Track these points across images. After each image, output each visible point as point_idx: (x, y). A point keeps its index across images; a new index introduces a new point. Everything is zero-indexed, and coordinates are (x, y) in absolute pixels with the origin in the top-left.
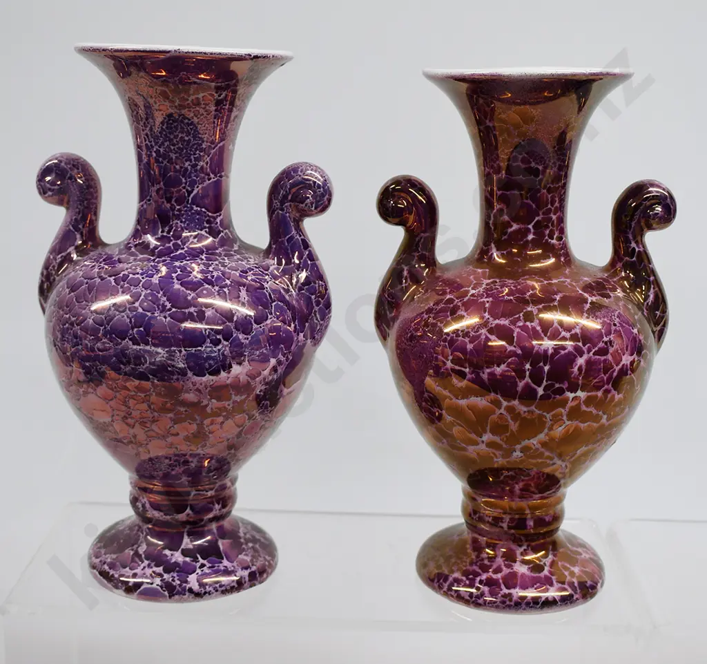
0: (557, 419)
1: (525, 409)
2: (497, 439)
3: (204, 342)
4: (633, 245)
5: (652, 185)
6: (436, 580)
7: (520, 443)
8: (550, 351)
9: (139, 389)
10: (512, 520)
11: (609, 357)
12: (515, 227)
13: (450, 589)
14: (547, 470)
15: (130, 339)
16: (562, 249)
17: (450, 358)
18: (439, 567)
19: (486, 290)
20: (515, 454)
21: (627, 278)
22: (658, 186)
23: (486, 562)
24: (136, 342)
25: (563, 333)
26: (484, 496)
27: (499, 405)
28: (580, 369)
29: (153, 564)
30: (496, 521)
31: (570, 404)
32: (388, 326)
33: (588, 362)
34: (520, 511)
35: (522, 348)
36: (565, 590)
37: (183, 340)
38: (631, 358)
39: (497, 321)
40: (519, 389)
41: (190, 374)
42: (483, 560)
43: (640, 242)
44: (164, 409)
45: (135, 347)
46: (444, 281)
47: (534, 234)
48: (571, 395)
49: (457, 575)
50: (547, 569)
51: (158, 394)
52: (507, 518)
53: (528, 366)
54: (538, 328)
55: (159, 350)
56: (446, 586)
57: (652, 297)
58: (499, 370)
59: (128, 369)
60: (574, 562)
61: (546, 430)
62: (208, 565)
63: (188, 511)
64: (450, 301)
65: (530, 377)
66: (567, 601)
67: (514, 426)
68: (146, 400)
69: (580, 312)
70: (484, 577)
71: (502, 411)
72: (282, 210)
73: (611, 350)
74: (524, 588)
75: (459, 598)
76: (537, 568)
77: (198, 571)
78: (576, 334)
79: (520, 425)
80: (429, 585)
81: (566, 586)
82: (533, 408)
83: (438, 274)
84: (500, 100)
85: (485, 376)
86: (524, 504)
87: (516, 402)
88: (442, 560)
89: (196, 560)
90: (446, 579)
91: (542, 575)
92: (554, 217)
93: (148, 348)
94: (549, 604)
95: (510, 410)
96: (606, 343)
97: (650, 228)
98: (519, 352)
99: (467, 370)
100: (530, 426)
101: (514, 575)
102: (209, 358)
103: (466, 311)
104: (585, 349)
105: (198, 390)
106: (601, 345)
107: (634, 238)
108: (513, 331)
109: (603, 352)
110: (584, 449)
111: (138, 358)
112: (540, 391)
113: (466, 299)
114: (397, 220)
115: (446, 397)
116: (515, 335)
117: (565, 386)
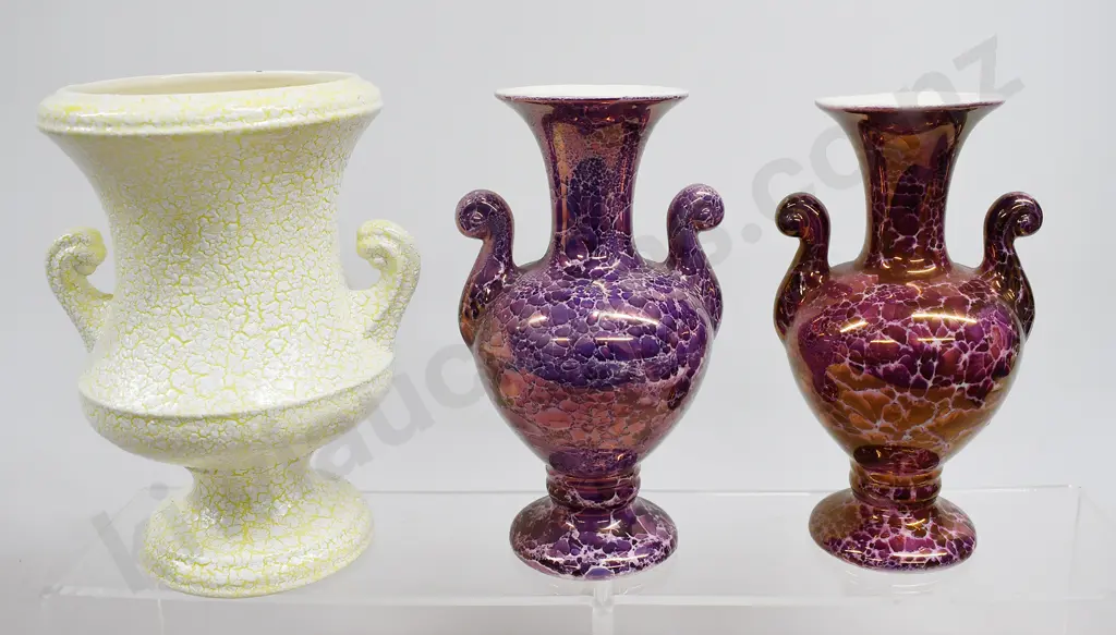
0: (944, 407)
1: (917, 399)
2: (890, 425)
3: (658, 352)
4: (1005, 250)
5: (1021, 197)
6: (832, 544)
7: (909, 428)
8: (939, 349)
9: (603, 398)
10: (897, 491)
11: (989, 352)
12: (901, 237)
13: (843, 552)
14: (932, 450)
15: (596, 357)
16: (941, 255)
17: (849, 355)
18: (832, 532)
19: (878, 294)
20: (905, 437)
21: (999, 279)
22: (1027, 198)
23: (874, 527)
24: (601, 358)
25: (950, 333)
26: (873, 470)
27: (891, 395)
28: (965, 363)
29: (592, 547)
30: (884, 492)
31: (956, 394)
32: (788, 324)
33: (972, 357)
34: (905, 484)
35: (914, 347)
36: (944, 551)
37: (642, 353)
38: (1007, 352)
39: (890, 323)
40: (911, 382)
41: (647, 380)
42: (871, 525)
43: (1010, 247)
44: (623, 413)
45: (601, 363)
46: (838, 286)
47: (918, 243)
48: (956, 387)
49: (849, 539)
50: (928, 533)
51: (620, 402)
52: (893, 490)
53: (919, 362)
54: (928, 329)
55: (623, 363)
56: (840, 549)
57: (1021, 295)
58: (893, 366)
59: (595, 382)
60: (951, 526)
61: (933, 417)
62: (639, 541)
63: (616, 496)
64: (847, 304)
65: (921, 371)
66: (947, 560)
67: (905, 414)
68: (609, 408)
69: (964, 312)
70: (874, 540)
71: (896, 401)
72: (687, 227)
73: (991, 346)
74: (910, 550)
75: (853, 559)
76: (920, 532)
77: (633, 547)
78: (961, 333)
79: (911, 414)
80: (824, 548)
81: (946, 548)
82: (923, 398)
83: (832, 279)
84: (886, 131)
85: (880, 371)
86: (908, 477)
87: (908, 394)
88: (834, 526)
89: (626, 538)
90: (839, 543)
91: (924, 538)
92: (935, 228)
93: (612, 362)
94: (932, 564)
95: (903, 400)
96: (986, 340)
97: (1019, 234)
98: (911, 350)
99: (864, 366)
100: (920, 413)
101: (900, 539)
102: (663, 364)
103: (862, 313)
104: (968, 346)
105: (653, 394)
106: (982, 342)
107: (1006, 244)
108: (905, 332)
109: (984, 348)
110: (965, 431)
111: (604, 373)
112: (930, 384)
113: (860, 303)
114: (794, 232)
115: (844, 389)
116: (907, 335)
117: (952, 378)
